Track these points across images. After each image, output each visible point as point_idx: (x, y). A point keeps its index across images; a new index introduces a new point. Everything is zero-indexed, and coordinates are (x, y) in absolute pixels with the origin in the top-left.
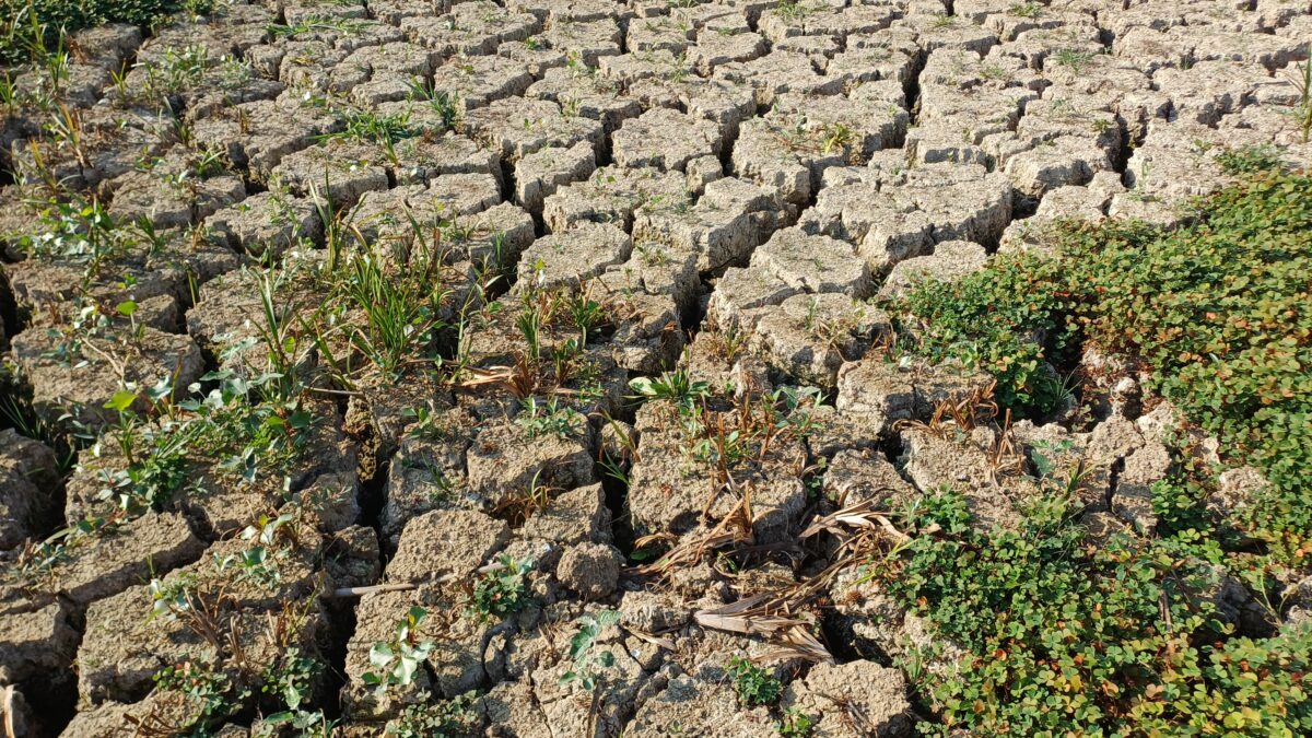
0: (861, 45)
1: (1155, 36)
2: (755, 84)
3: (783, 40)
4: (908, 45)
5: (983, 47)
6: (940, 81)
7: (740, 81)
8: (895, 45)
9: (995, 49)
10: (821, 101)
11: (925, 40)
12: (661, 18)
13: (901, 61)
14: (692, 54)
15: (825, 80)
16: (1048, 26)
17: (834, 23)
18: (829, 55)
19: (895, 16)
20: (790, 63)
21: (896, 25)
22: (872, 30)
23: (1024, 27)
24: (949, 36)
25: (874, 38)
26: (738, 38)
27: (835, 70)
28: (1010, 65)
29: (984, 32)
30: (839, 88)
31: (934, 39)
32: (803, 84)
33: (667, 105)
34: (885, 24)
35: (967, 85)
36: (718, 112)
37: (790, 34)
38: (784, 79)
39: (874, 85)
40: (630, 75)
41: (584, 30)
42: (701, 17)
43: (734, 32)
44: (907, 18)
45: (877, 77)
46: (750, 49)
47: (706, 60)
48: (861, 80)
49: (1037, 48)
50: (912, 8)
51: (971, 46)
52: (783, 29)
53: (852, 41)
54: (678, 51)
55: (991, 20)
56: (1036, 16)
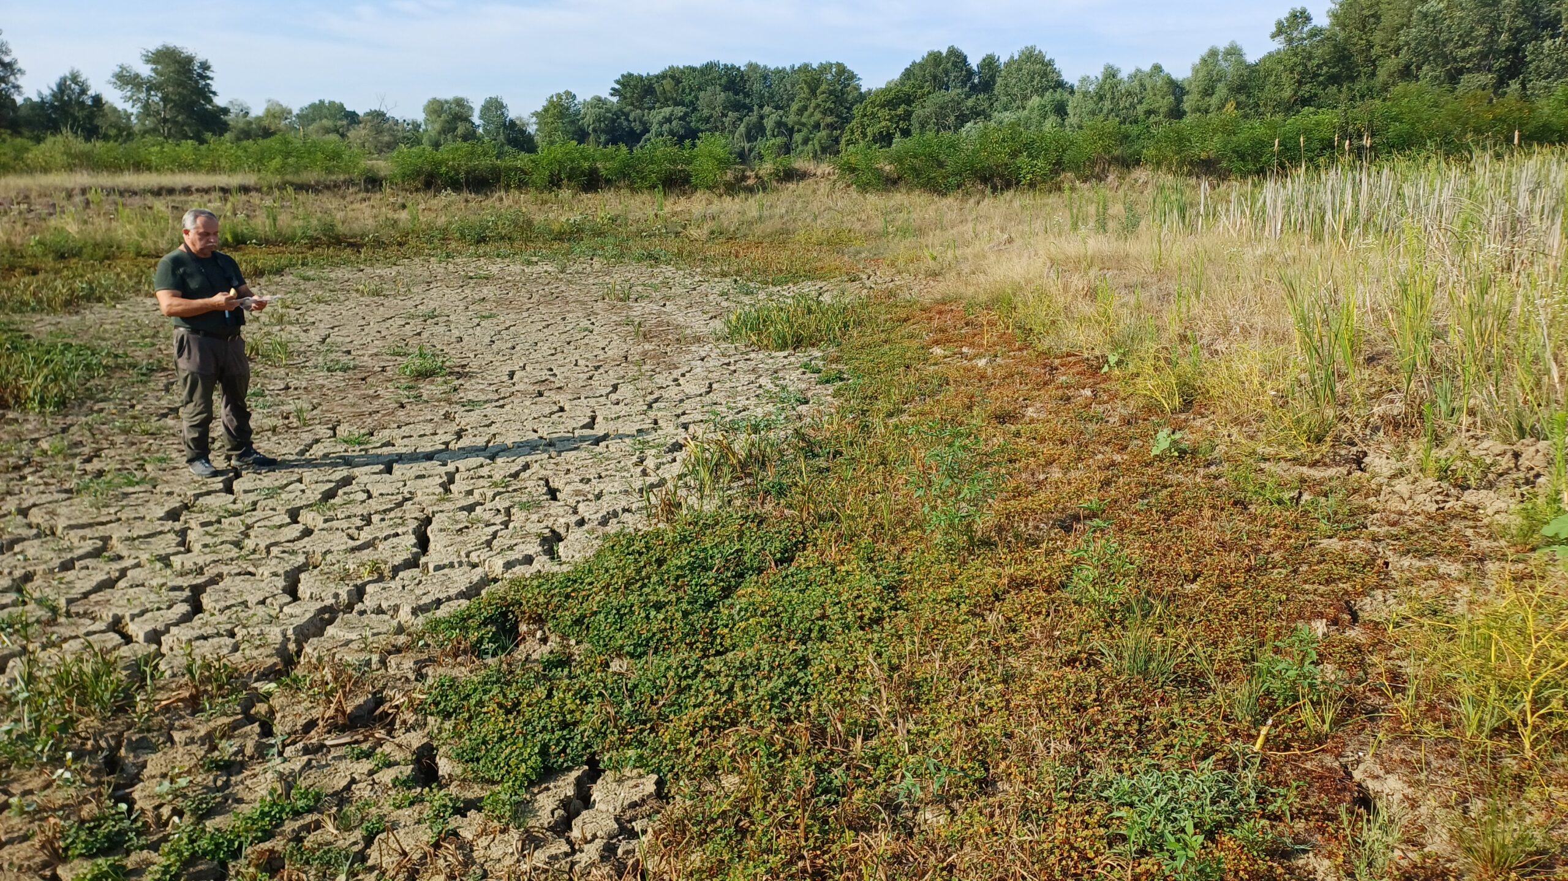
0: (383, 520)
1: (581, 486)
2: (306, 553)
3: (321, 525)
4: (418, 514)
5: (470, 509)
6: (441, 530)
7: (293, 553)
8: (407, 516)
9: (479, 509)
10: (357, 554)
11: (429, 511)
12: (216, 526)
13: (413, 525)
14: (249, 544)
15: (358, 543)
16: (515, 490)
17: (360, 510)
18: (359, 529)
19: (406, 500)
20: (330, 537)
21: (408, 505)
22: (391, 510)
23: (499, 493)
24: (447, 506)
25: (392, 515)
26: (284, 530)
27: (365, 536)
28: (487, 516)
29: (471, 500)
30: (370, 544)
31: (436, 508)
32: (344, 547)
33: (239, 574)
34: (400, 505)
35: (461, 530)
36: (281, 572)
37: (326, 521)
38: (327, 547)
39: (395, 540)
40: (201, 563)
41: (149, 543)
42: (249, 521)
43: (280, 527)
44: (416, 500)
45: (397, 535)
46: (297, 534)
47: (262, 546)
48: (386, 539)
49: (507, 504)
50: (419, 493)
51: (462, 509)
52: (320, 519)
53: (375, 518)
54: (237, 544)
55: (476, 493)
56: (507, 486)
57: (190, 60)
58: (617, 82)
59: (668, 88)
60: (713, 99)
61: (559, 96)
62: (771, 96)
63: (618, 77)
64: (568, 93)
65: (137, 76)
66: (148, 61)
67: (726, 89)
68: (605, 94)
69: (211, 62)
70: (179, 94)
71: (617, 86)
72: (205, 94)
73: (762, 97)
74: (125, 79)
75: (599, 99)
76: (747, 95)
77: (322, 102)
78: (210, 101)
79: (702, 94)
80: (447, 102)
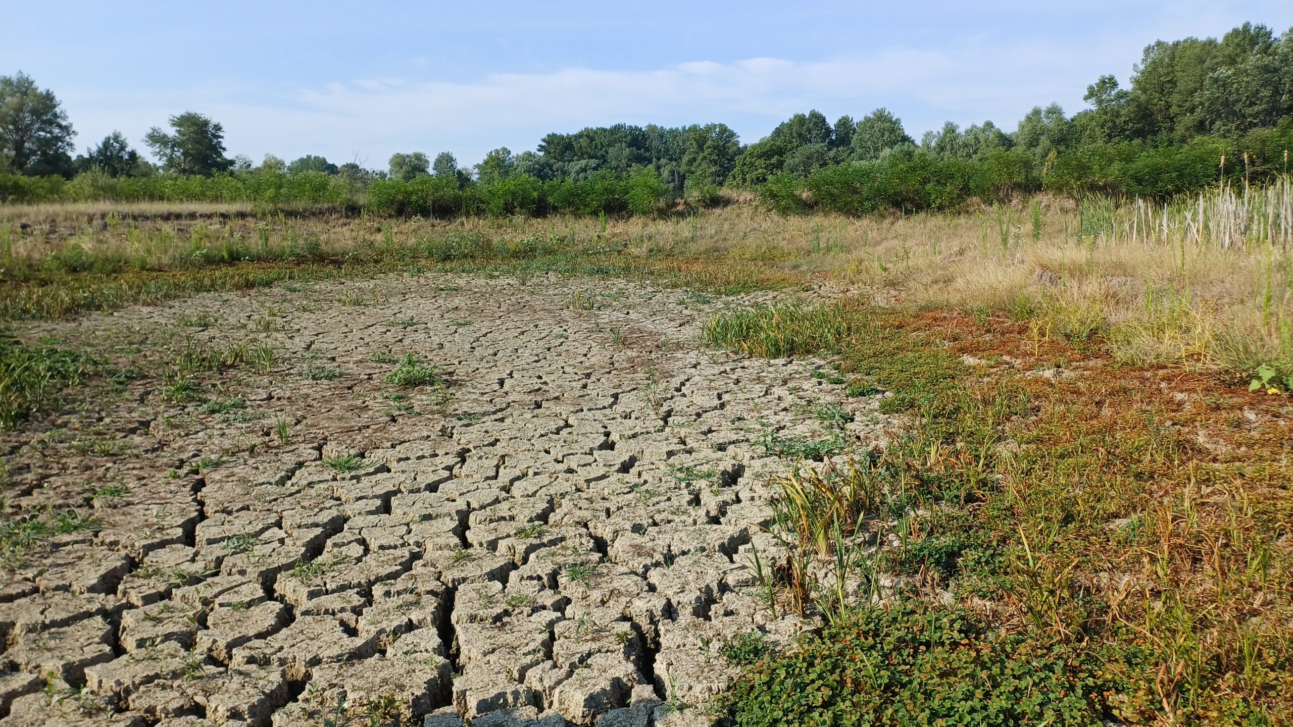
0: (388, 594)
1: (638, 539)
2: (282, 662)
3: (306, 604)
4: (433, 585)
5: (501, 575)
6: (472, 618)
7: (265, 662)
8: (421, 588)
9: (513, 575)
10: (358, 667)
11: (449, 577)
12: (161, 604)
13: (430, 605)
14: (203, 640)
15: (358, 642)
16: (553, 543)
17: (355, 575)
18: (357, 611)
19: (415, 556)
20: (318, 629)
21: (418, 567)
22: (394, 576)
23: (531, 549)
24: (470, 570)
25: (399, 584)
26: (255, 611)
27: (366, 628)
28: (530, 589)
29: (499, 561)
30: (374, 648)
31: (457, 574)
32: (335, 651)
33: (180, 712)
34: (407, 566)
35: (498, 618)
36: (244, 707)
37: (312, 595)
38: (314, 649)
39: (409, 638)
40: (127, 682)
41: (60, 636)
42: (209, 594)
43: (249, 605)
44: (427, 556)
45: (410, 627)
46: (271, 621)
47: (222, 644)
48: (397, 632)
49: (549, 568)
50: (429, 546)
51: (492, 576)
52: (304, 591)
53: (378, 591)
54: (188, 641)
55: (502, 545)
56: (540, 535)
57: (206, 123)
58: (544, 140)
59: (584, 144)
60: (619, 153)
61: (497, 152)
62: (667, 150)
63: (545, 136)
64: (504, 149)
65: (165, 136)
66: (174, 125)
67: (630, 145)
68: (534, 149)
69: (222, 124)
70: (197, 149)
71: (543, 144)
72: (216, 149)
73: (659, 151)
74: (156, 138)
75: (529, 154)
76: (647, 150)
77: (309, 157)
78: (220, 155)
79: (611, 150)
80: (408, 156)
